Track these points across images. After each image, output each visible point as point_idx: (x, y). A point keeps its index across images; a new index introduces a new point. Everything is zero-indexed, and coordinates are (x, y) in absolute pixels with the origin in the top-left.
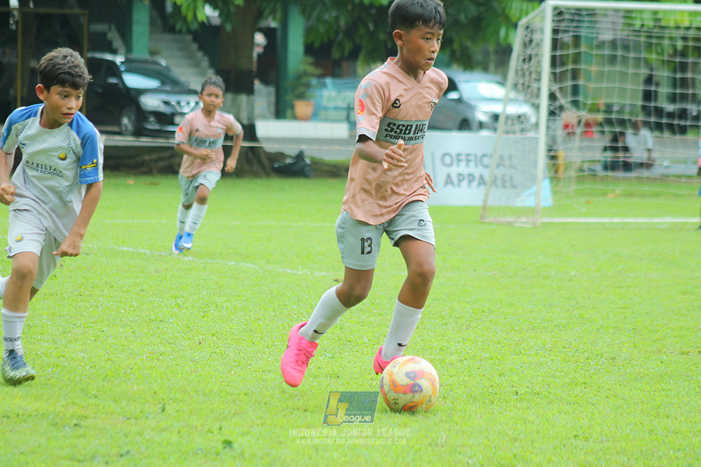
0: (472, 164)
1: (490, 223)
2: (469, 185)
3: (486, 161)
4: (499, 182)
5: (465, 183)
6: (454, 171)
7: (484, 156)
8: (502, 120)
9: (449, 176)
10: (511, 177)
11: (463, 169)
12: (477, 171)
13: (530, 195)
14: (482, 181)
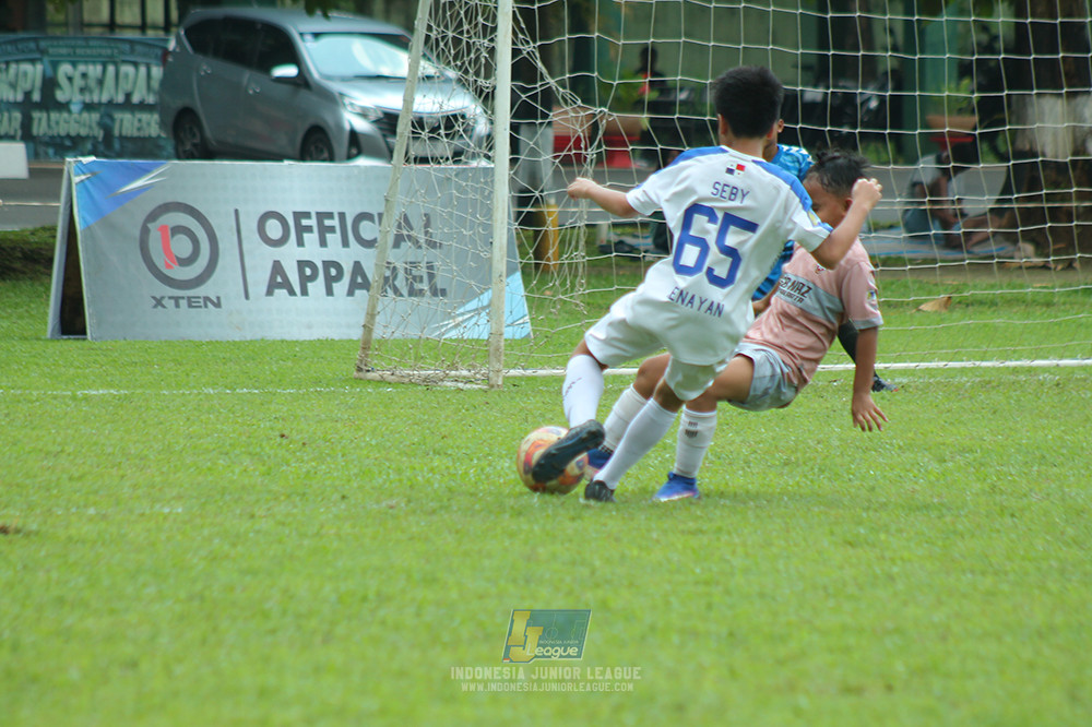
0: (334, 239)
1: (382, 381)
2: (330, 292)
3: (368, 230)
4: (400, 282)
5: (316, 287)
6: (290, 255)
7: (363, 216)
8: (403, 127)
9: (277, 268)
10: (430, 267)
11: (312, 250)
12: (347, 257)
13: (477, 311)
14: (359, 281)
